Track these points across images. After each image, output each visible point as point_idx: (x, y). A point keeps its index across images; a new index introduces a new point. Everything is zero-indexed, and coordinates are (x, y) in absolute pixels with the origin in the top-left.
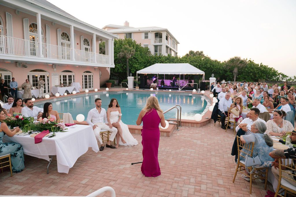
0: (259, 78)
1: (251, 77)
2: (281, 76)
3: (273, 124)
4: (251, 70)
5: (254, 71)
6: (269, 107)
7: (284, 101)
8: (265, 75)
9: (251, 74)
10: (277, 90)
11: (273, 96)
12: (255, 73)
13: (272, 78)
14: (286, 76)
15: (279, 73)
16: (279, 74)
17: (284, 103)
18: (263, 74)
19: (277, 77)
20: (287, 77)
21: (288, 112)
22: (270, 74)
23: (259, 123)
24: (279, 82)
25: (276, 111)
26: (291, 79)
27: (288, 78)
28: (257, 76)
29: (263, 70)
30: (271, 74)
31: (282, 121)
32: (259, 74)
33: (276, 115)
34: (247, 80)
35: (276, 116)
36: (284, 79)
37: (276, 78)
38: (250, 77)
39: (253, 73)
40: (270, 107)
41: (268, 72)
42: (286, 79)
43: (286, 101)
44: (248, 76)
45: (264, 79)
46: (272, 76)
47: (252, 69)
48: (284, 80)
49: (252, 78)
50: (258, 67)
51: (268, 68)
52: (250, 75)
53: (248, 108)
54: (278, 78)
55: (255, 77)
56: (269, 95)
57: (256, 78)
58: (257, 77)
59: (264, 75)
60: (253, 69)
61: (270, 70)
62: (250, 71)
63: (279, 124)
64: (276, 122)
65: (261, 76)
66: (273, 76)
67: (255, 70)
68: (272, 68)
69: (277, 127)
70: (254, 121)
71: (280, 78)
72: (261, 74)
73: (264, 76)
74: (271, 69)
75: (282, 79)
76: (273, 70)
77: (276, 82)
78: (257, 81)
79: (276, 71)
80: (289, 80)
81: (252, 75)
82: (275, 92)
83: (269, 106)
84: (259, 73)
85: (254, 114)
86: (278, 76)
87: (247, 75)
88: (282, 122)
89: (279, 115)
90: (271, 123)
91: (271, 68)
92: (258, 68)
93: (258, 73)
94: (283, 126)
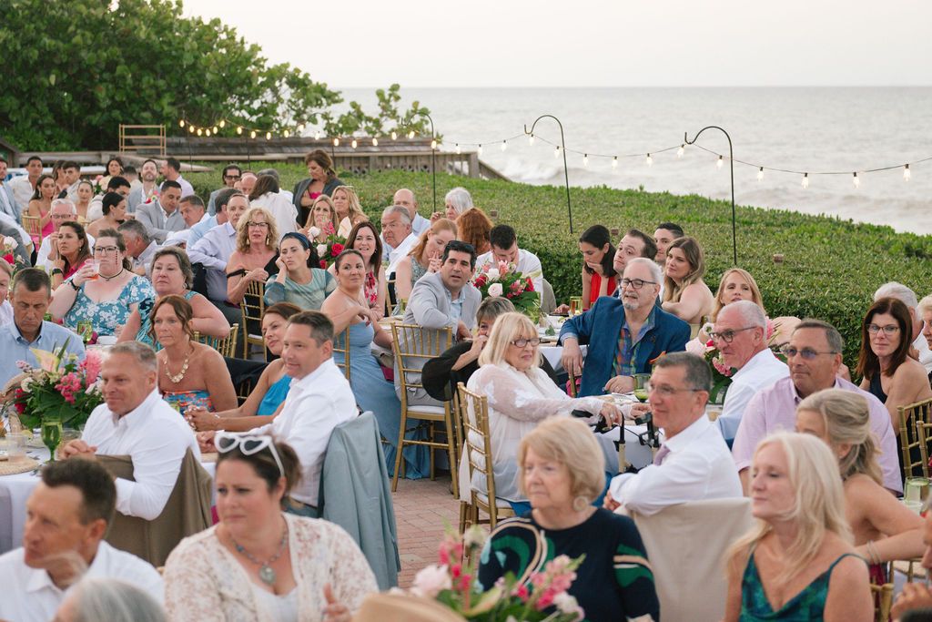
0: (116, 113)
1: (55, 109)
2: (286, 92)
3: (218, 568)
4: (47, 41)
5: (73, 52)
6: (198, 392)
7: (298, 345)
8: (169, 89)
9: (53, 79)
10: (265, 229)
11: (233, 288)
12: (84, 71)
13: (219, 116)
14: (325, 95)
15: (269, 65)
16: (274, 75)
17: (301, 354)
18: (147, 80)
19: (256, 105)
20: (332, 98)
21: (336, 431)
22: (201, 77)
23: (112, 605)
24: (280, 144)
25: (237, 455)
26: (360, 116)
27: (338, 111)
28: (102, 94)
29: (147, 46)
30: (209, 76)
31: (286, 532)
32: (117, 82)
33: (241, 490)
34: (18, 138)
35: (243, 499)
36: (313, 120)
37: (252, 113)
38: (43, 106)
39: (63, 67)
40: (206, 391)
41: (188, 60)
42: (325, 116)
43: (312, 342)
44: (27, 97)
45: (159, 118)
46: (221, 92)
47: (53, 36)
48: (316, 132)
49: (61, 119)
50: (99, 13)
51: (187, 26)
52: (40, 86)
53: (26, 433)
54: (268, 110)
55: (91, 104)
56: (200, 278)
57: (96, 119)
58: (105, 103)
59: (161, 83)
60: (57, 29)
61: (199, 38)
62: (35, 54)
63: (261, 566)
64: (241, 548)
65: (132, 101)
66: (230, 91)
67: (77, 39)
68: (216, 22)
69: (251, 596)
70: (64, 588)
71: (280, 110)
72: (137, 79)
73: (159, 96)
74: (206, 34)
75: (299, 117)
76: (221, 45)
77: (254, 147)
78: (100, 139)
79: (247, 48)
80: (349, 124)
81: (62, 85)
82: (245, 248)
83: (197, 382)
84: (120, 69)
85: (76, 525)
86: (268, 96)
87: (19, 94)
88: (282, 542)
89: (260, 484)
90: (201, 563)
91: (206, 22)
92: (102, 23)
93: (111, 66)
94: (297, 577)
